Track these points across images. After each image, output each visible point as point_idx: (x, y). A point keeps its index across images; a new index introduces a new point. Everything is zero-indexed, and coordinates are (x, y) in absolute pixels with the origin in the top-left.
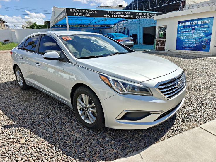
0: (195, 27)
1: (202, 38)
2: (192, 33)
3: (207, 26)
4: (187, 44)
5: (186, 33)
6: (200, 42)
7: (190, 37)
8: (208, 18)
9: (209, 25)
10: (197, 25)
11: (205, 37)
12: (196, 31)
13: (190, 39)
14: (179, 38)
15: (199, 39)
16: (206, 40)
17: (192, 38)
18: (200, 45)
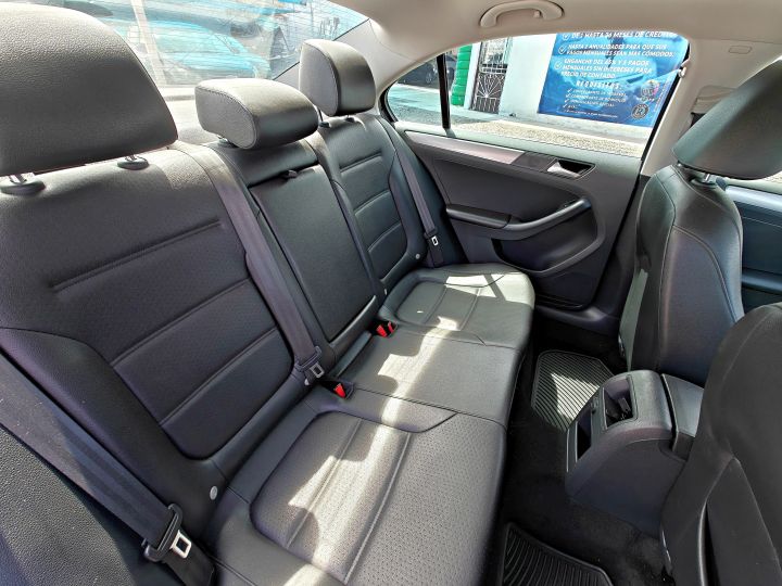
0: (625, 35)
1: (641, 78)
2: (607, 57)
4: (580, 97)
5: (587, 58)
6: (628, 93)
7: (599, 72)
11: (654, 75)
12: (623, 50)
13: (596, 80)
14: (556, 72)
15: (630, 81)
17: (605, 76)
18: (627, 102)
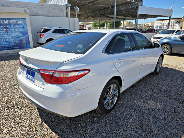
0: (8, 26)
1: (19, 37)
2: (5, 32)
3: (22, 26)
4: (4, 44)
6: (18, 41)
7: (5, 36)
8: (20, 19)
9: (23, 26)
10: (10, 24)
11: (23, 36)
12: (10, 30)
13: (5, 39)
15: (17, 38)
16: (24, 39)
17: (8, 37)
18: (19, 43)
